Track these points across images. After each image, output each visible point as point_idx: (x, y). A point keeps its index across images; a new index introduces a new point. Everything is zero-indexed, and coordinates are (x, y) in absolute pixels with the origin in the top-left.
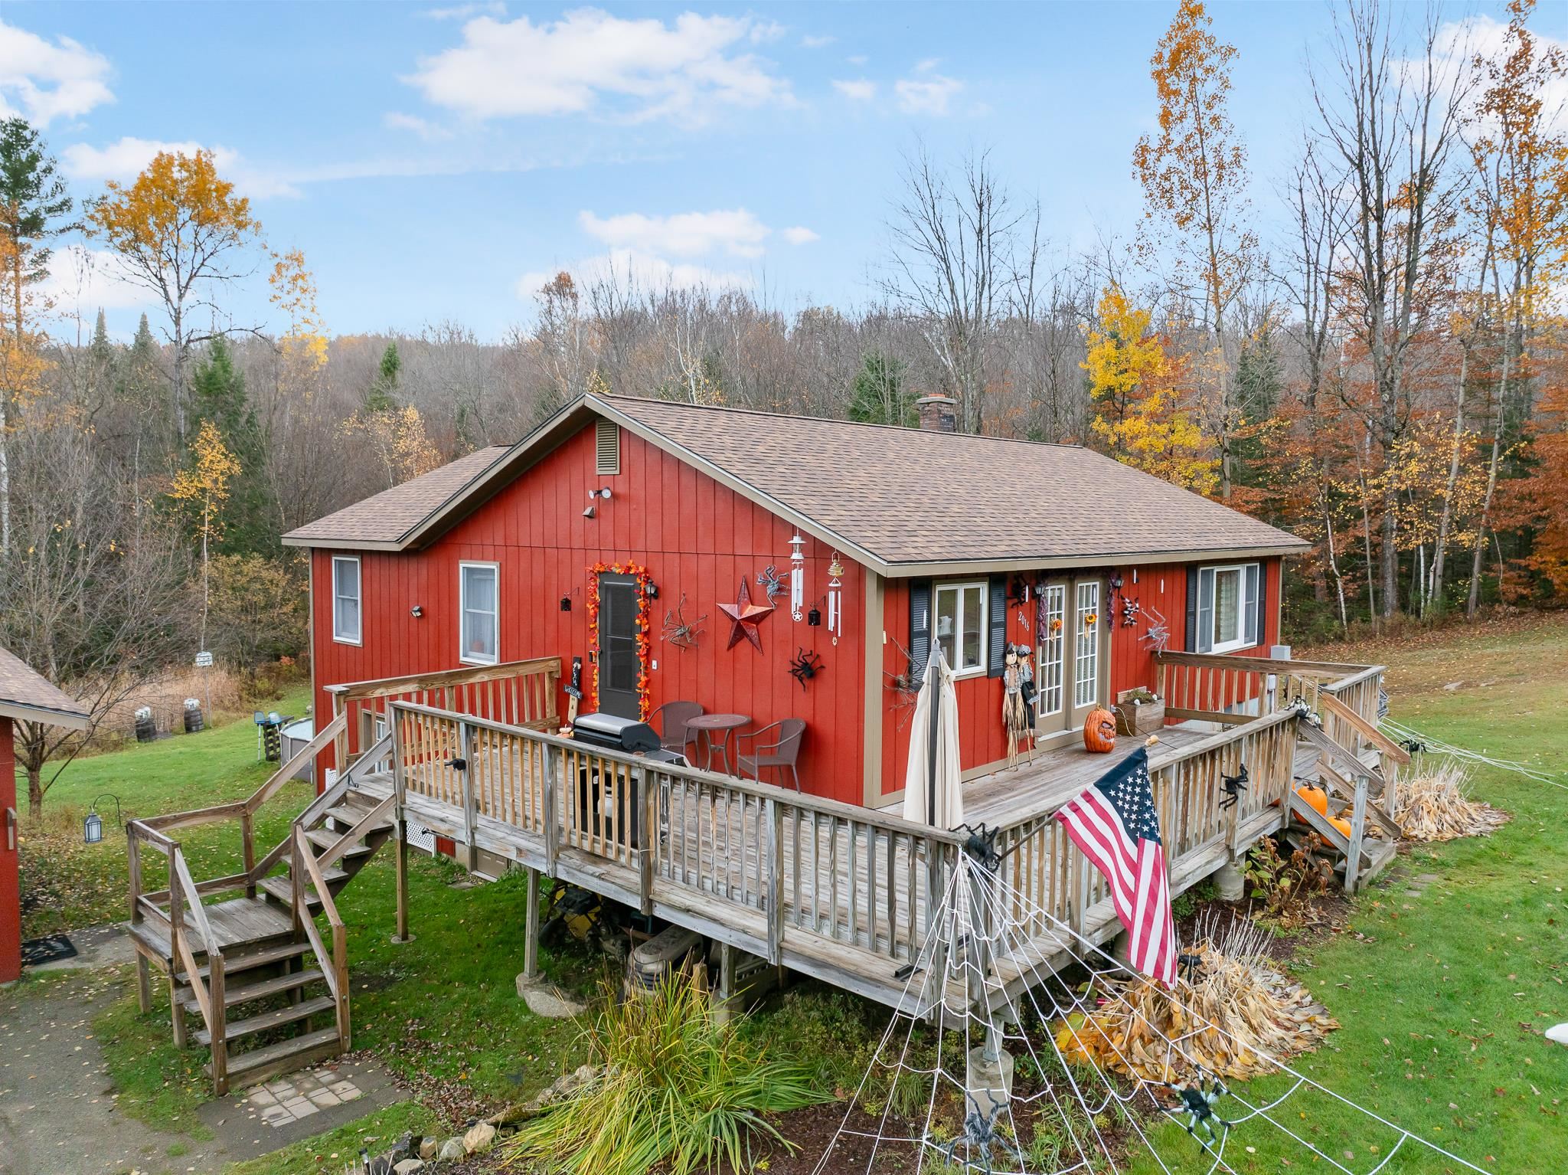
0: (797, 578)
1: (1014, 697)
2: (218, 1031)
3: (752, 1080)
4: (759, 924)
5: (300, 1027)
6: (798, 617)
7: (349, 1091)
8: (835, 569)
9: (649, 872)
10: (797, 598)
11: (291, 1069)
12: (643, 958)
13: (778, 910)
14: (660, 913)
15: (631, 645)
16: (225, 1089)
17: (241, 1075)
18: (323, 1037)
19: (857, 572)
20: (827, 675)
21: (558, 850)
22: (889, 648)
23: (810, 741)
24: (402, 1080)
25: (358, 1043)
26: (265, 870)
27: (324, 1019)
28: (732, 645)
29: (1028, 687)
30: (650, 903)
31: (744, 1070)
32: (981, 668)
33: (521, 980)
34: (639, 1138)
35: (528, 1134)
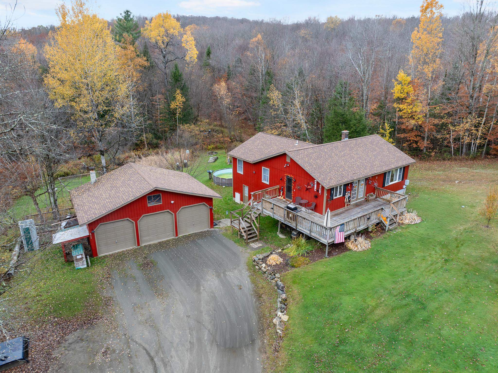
0: (315, 186)
1: (347, 199)
2: (247, 237)
3: (307, 247)
4: (309, 232)
5: (253, 237)
6: (315, 190)
7: (260, 245)
8: (320, 186)
9: (296, 225)
10: (315, 188)
11: (253, 242)
12: (294, 232)
13: (311, 231)
14: (297, 229)
15: (291, 187)
16: (247, 244)
17: (249, 242)
18: (256, 239)
19: (323, 188)
20: (319, 198)
21: (285, 220)
22: (327, 196)
23: (316, 206)
24: (266, 244)
25: (260, 239)
26: (244, 217)
27: (256, 236)
28: (306, 191)
29: (349, 197)
30: (296, 228)
31: (306, 246)
32: (342, 196)
33: (278, 233)
34: (296, 252)
35: (285, 251)
